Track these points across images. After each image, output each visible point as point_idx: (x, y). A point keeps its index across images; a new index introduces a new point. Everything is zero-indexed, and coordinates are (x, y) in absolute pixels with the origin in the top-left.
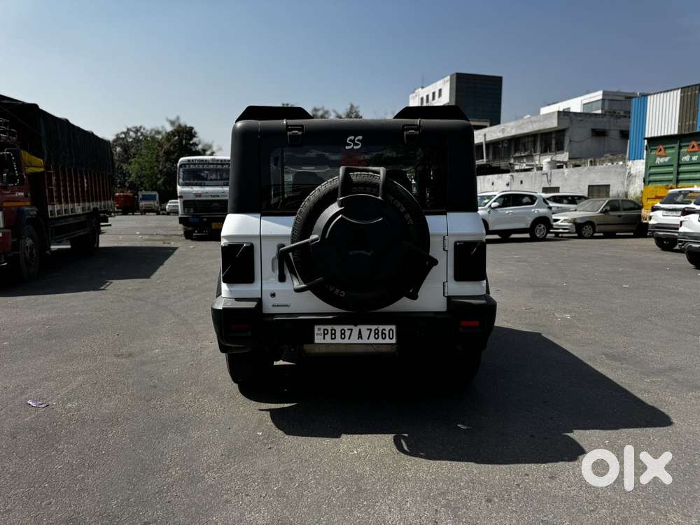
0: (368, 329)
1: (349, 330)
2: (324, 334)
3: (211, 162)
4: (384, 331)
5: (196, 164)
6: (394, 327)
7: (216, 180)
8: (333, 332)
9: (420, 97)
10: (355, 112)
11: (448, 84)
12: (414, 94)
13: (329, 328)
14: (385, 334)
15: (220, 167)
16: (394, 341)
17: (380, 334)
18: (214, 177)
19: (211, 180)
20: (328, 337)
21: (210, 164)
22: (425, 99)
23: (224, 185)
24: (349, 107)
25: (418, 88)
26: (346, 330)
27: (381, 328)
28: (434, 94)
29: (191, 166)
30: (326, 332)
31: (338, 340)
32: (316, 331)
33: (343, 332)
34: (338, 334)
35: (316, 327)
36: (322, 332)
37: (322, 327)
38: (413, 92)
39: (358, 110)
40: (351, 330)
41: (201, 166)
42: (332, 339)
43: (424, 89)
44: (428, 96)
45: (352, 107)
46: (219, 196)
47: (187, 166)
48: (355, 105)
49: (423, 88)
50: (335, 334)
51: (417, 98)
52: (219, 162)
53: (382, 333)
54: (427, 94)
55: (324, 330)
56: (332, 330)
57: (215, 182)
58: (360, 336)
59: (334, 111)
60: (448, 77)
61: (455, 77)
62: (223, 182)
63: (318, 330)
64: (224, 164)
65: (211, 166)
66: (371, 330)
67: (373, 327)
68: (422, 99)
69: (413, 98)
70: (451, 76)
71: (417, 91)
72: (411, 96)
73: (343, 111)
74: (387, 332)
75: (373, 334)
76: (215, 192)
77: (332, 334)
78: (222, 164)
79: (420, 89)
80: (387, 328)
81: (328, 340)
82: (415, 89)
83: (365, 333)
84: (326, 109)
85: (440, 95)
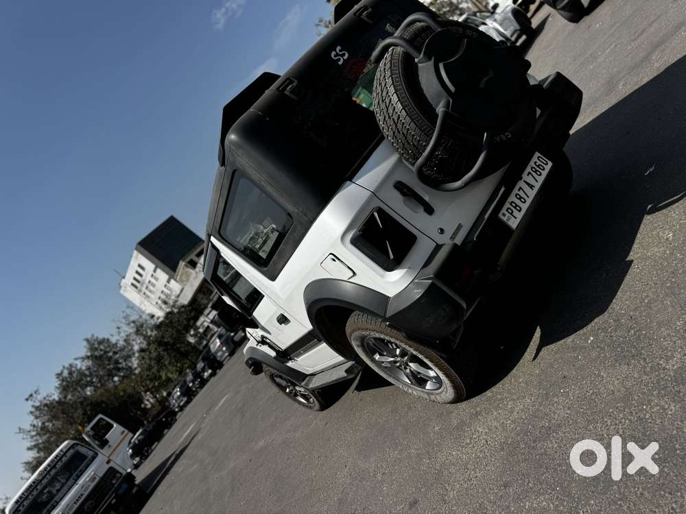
0: (528, 175)
1: (519, 190)
2: (511, 214)
3: (40, 478)
4: (537, 164)
5: (27, 497)
6: (537, 154)
7: (63, 485)
8: (514, 205)
9: (130, 284)
10: (95, 340)
11: (140, 256)
12: (123, 288)
13: (507, 205)
14: (539, 165)
15: (54, 471)
16: (550, 164)
17: (538, 169)
18: (58, 486)
19: (58, 491)
20: (516, 213)
21: (41, 481)
22: (135, 282)
23: (76, 481)
24: (85, 343)
25: (121, 280)
26: (518, 193)
27: (532, 164)
28: (137, 272)
29: (25, 503)
30: (510, 211)
31: (525, 207)
32: (505, 219)
33: (518, 196)
34: (518, 202)
35: (500, 215)
36: (508, 214)
37: (504, 210)
38: (120, 287)
39: (95, 337)
40: (520, 188)
41: (35, 493)
42: (520, 211)
43: (126, 277)
44: (135, 279)
45: (87, 340)
46: (82, 495)
47: (21, 508)
48: (89, 336)
49: (124, 277)
50: (517, 205)
51: (128, 288)
52: (49, 468)
53: (538, 166)
54: (132, 278)
55: (507, 211)
56: (511, 204)
57: (65, 488)
58: (532, 187)
59: (76, 359)
60: (135, 252)
61: (139, 247)
62: (71, 479)
63: (504, 216)
64: (56, 464)
65: (45, 481)
66: (529, 173)
67: (528, 169)
68: (133, 284)
69: (125, 291)
70: (136, 249)
71: (122, 284)
72: (122, 292)
73: (83, 351)
74: (539, 163)
75: (534, 174)
76: (74, 496)
77: (515, 208)
78: (54, 467)
79: (123, 281)
80: (535, 159)
81: (520, 216)
82: (119, 284)
83: (530, 180)
84: (67, 365)
85: (143, 268)
